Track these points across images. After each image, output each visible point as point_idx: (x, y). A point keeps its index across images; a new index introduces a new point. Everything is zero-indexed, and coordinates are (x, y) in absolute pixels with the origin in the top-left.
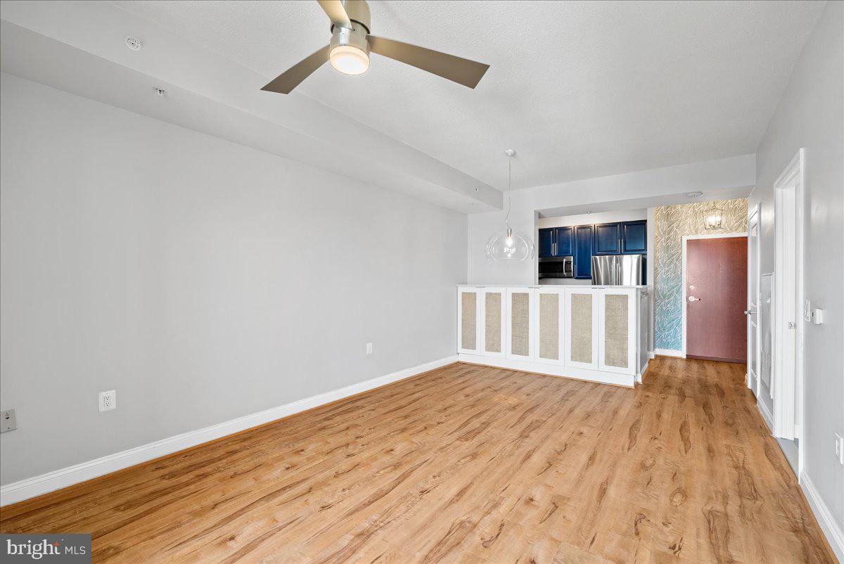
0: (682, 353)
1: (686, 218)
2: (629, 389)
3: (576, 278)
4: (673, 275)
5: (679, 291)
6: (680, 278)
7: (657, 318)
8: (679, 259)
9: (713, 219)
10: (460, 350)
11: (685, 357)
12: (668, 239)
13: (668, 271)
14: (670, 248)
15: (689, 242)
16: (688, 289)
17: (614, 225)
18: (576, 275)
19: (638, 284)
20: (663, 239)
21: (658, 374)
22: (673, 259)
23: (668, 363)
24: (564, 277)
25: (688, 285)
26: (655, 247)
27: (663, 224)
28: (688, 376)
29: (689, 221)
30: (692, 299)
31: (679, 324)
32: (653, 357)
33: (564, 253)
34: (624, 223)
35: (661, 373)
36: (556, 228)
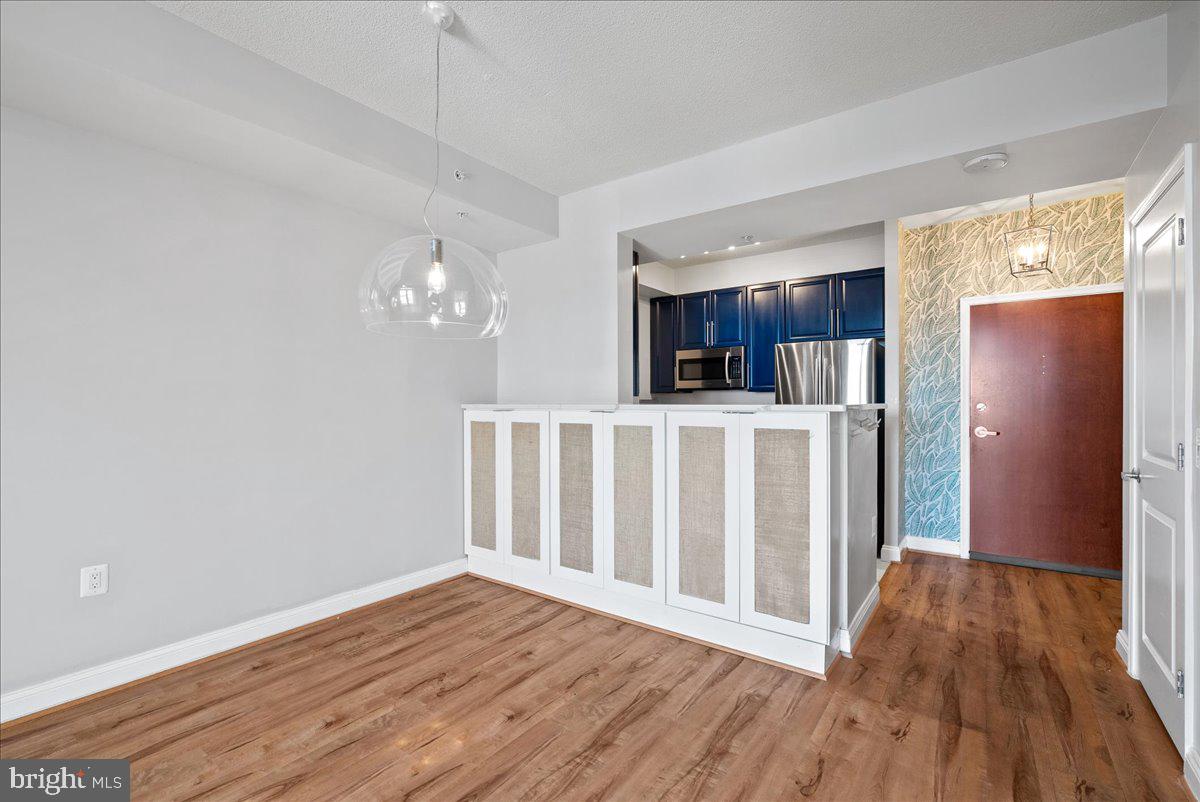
0: (960, 548)
1: (969, 260)
2: (810, 682)
3: (750, 390)
4: (941, 382)
5: (954, 415)
6: (955, 388)
7: (909, 472)
8: (954, 347)
9: (1029, 251)
10: (469, 548)
11: (966, 555)
12: (930, 306)
13: (930, 374)
14: (936, 325)
15: (975, 310)
16: (974, 411)
17: (822, 281)
18: (750, 384)
19: (870, 402)
20: (921, 306)
21: (900, 615)
22: (942, 347)
23: (928, 575)
24: (727, 388)
25: (973, 402)
26: (902, 321)
27: (922, 274)
28: (971, 624)
29: (976, 264)
30: (982, 432)
31: (953, 485)
32: (897, 558)
33: (727, 340)
34: (842, 276)
35: (908, 612)
36: (713, 292)
